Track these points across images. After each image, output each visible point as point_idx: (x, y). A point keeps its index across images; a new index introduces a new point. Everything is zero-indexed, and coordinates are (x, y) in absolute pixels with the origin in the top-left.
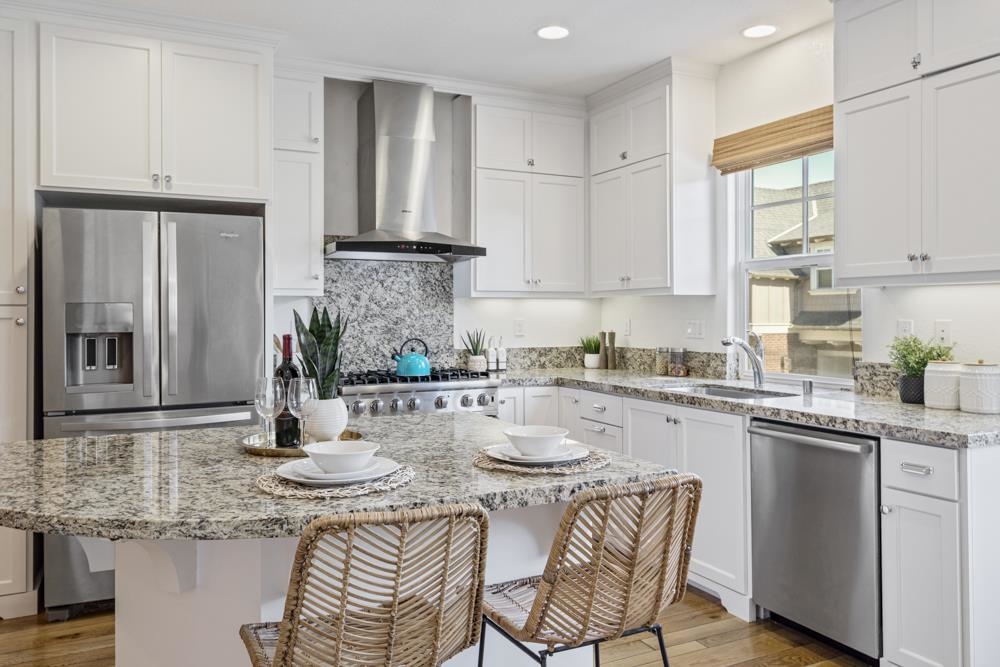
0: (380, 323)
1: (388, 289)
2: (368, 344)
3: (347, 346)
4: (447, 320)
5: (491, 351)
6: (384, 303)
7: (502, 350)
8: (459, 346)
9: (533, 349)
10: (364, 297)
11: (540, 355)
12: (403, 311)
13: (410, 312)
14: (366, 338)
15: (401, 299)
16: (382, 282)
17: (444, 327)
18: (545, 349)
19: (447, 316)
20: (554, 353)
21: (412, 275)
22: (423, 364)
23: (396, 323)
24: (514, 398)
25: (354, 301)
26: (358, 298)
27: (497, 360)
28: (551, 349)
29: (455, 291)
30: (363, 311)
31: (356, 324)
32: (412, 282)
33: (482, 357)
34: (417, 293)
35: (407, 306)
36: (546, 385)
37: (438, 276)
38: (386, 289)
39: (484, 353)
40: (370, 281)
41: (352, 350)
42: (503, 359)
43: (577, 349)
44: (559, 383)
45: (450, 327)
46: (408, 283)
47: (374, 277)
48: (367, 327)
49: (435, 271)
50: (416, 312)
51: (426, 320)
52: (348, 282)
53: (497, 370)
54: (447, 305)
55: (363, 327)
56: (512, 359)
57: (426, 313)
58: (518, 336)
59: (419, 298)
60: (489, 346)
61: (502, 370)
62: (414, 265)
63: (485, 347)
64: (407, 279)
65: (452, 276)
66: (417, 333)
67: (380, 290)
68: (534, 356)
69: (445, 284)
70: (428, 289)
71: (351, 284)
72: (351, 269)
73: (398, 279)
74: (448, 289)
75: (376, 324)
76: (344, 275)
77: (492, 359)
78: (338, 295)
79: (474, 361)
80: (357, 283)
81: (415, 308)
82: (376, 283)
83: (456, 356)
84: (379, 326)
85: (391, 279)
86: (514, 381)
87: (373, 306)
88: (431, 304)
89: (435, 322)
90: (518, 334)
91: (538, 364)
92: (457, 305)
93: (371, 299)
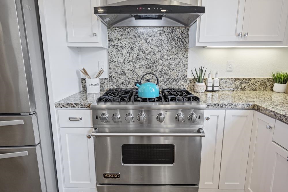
0: (145, 63)
1: (149, 44)
2: (138, 74)
3: (127, 75)
4: (184, 61)
5: (210, 80)
6: (147, 52)
7: (217, 79)
8: (190, 76)
9: (238, 79)
10: (136, 49)
11: (242, 82)
12: (158, 56)
13: (162, 57)
14: (137, 71)
15: (157, 49)
16: (146, 40)
17: (182, 65)
18: (246, 79)
19: (184, 59)
20: (252, 82)
21: (164, 35)
22: (154, 90)
23: (154, 63)
24: (218, 116)
25: (130, 51)
26: (132, 49)
27: (213, 85)
28: (250, 80)
29: (190, 44)
30: (135, 56)
31: (131, 63)
32: (163, 39)
33: (203, 84)
34: (166, 46)
35: (160, 53)
36: (243, 109)
37: (179, 35)
38: (148, 43)
39: (205, 81)
40: (139, 39)
41: (130, 77)
42: (217, 84)
43: (268, 80)
44: (255, 108)
45: (186, 65)
46: (161, 40)
47: (142, 37)
48: (137, 65)
49: (178, 32)
50: (166, 57)
51: (171, 61)
52: (126, 40)
53: (213, 91)
54: (184, 52)
55: (136, 65)
56: (223, 85)
57: (171, 57)
58: (228, 71)
59: (167, 49)
60: (209, 77)
61: (216, 91)
62: (165, 29)
63: (206, 77)
64: (161, 38)
65: (188, 35)
66: (166, 68)
67: (145, 45)
68: (238, 83)
69: (183, 40)
70: (173, 43)
71: (129, 41)
72: (128, 32)
73: (155, 38)
74: (185, 43)
75: (143, 63)
76: (124, 36)
77: (210, 84)
78: (122, 47)
79: (198, 86)
80: (132, 40)
81: (165, 54)
82: (142, 41)
83: (188, 82)
84: (144, 65)
85: (151, 38)
86: (218, 105)
87: (141, 53)
88: (175, 52)
89: (176, 62)
90: (228, 70)
91: (240, 88)
92: (190, 53)
93: (140, 50)
